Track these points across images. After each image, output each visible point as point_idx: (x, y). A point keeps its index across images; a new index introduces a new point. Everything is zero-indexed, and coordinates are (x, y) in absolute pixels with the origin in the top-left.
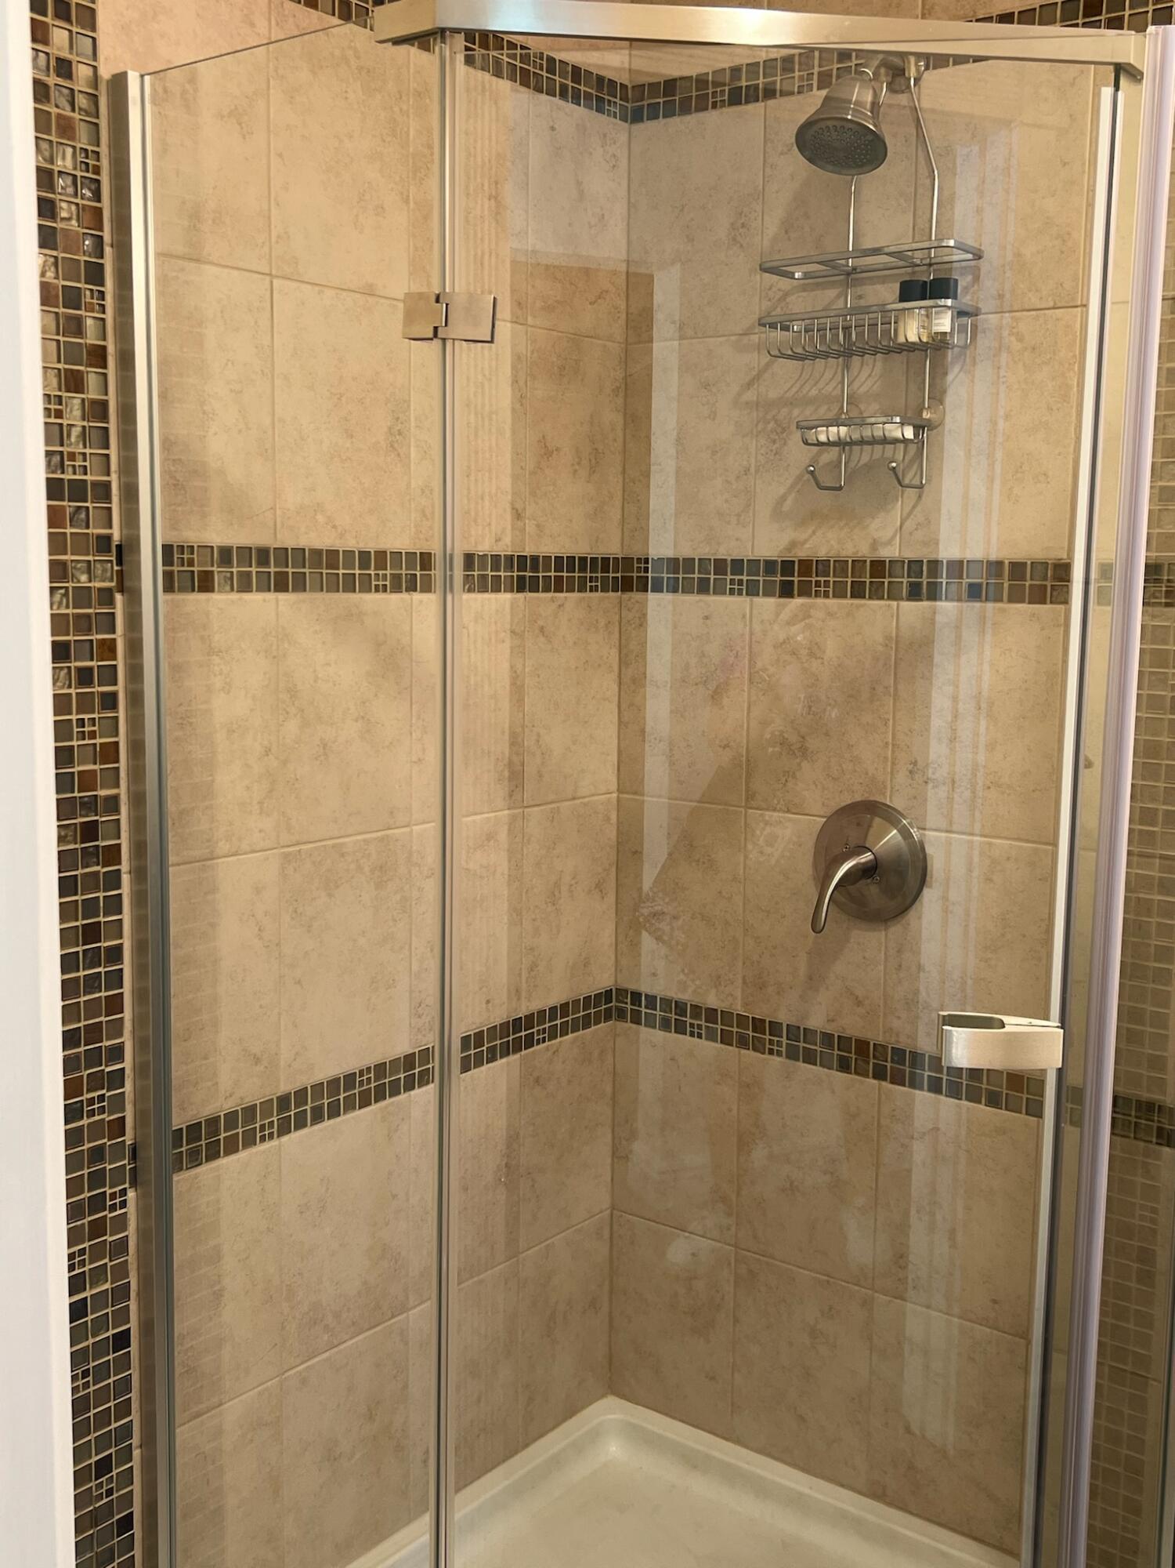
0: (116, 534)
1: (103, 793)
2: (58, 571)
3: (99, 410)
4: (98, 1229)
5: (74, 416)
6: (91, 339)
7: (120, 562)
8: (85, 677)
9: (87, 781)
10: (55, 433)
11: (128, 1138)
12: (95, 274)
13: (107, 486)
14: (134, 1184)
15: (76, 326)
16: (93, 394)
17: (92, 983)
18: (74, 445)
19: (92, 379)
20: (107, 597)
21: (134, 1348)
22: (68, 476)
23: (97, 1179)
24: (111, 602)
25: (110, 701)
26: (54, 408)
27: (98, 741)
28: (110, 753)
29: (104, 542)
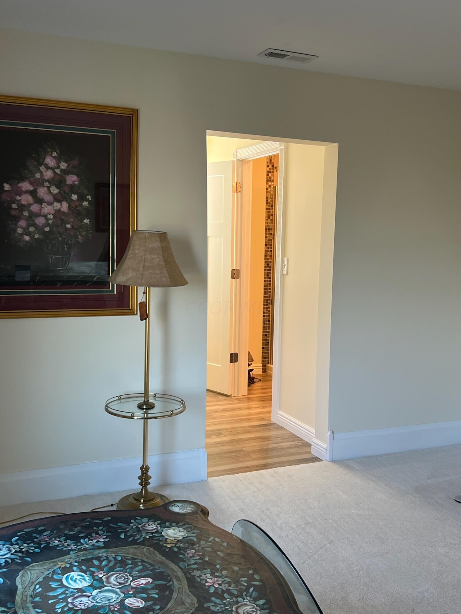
0: (273, 233)
1: (270, 261)
2: (266, 237)
3: (272, 220)
4: (267, 308)
5: (269, 221)
6: (271, 213)
7: (273, 236)
8: (268, 248)
9: (268, 259)
10: (267, 223)
11: (271, 299)
12: (272, 206)
13: (272, 228)
14: (271, 304)
15: (270, 212)
16: (271, 219)
17: (268, 281)
18: (269, 224)
19: (271, 217)
20: (271, 240)
21: (270, 323)
22: (268, 227)
23: (267, 302)
24: (272, 240)
25: (271, 251)
26: (267, 220)
27: (269, 255)
28: (271, 256)
29: (271, 234)
